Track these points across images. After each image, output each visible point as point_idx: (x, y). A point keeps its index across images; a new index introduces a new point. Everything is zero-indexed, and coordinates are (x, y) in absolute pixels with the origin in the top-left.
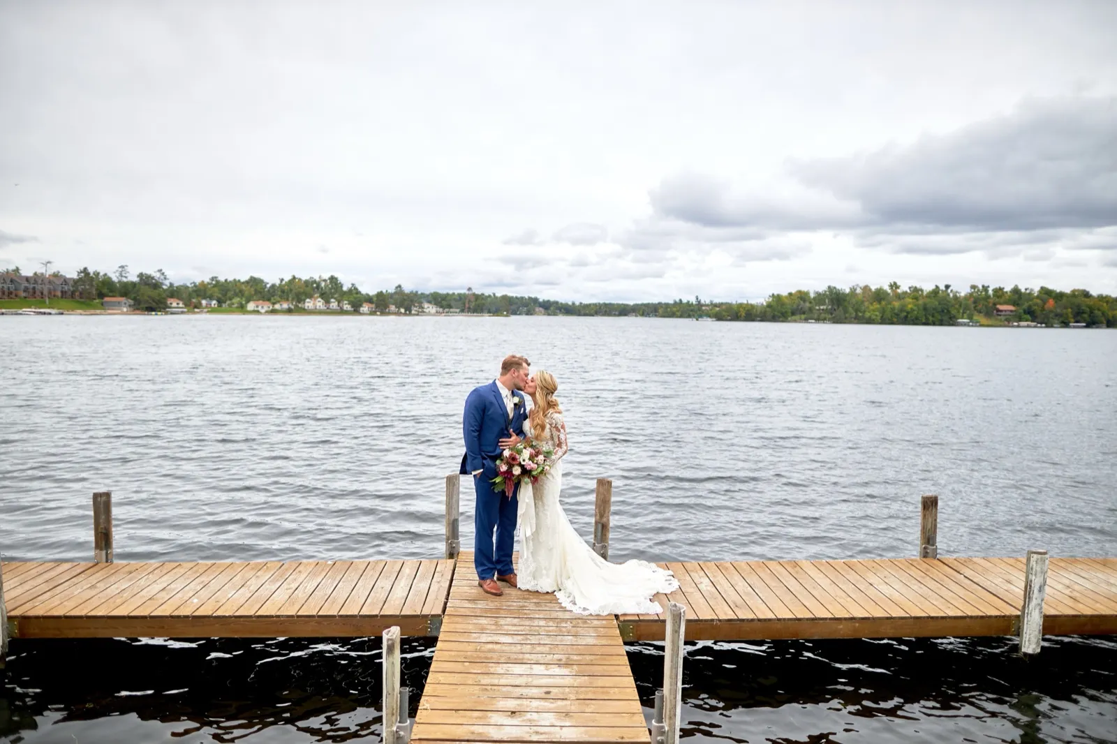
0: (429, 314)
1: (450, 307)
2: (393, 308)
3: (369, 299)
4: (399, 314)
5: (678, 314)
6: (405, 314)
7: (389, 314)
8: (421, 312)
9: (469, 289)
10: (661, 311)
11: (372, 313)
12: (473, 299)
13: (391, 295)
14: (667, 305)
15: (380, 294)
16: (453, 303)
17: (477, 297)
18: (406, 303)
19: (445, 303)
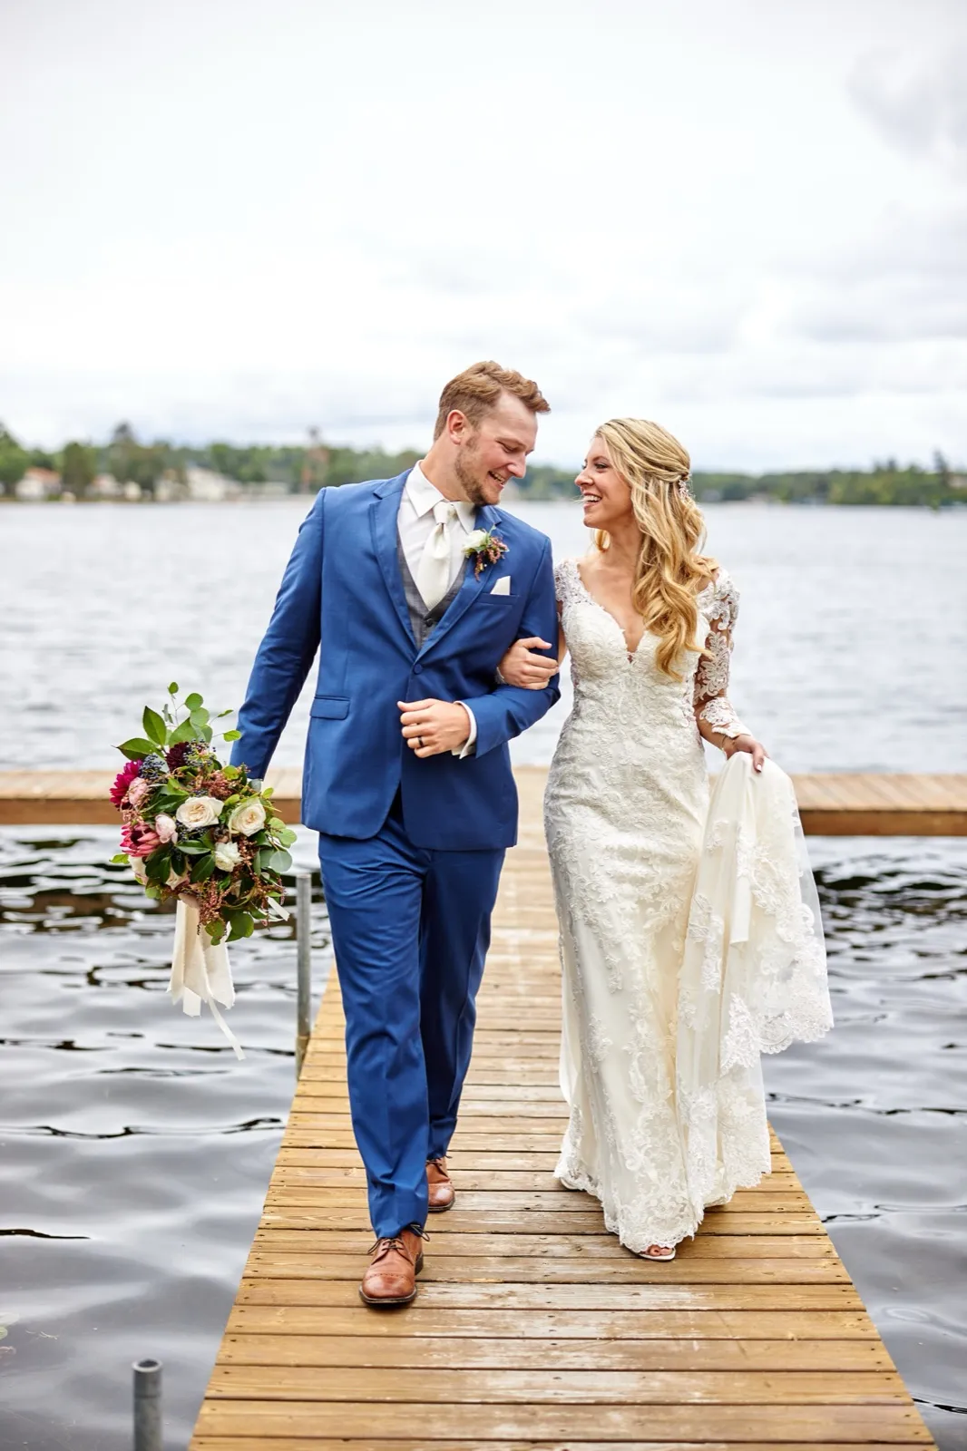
0: (204, 500)
1: (259, 478)
2: (106, 484)
3: (43, 462)
4: (121, 499)
5: (887, 497)
6: (140, 500)
7: (98, 498)
8: (182, 495)
9: (314, 432)
10: (837, 490)
11: (53, 497)
12: (322, 459)
13: (100, 453)
14: (855, 476)
15: (73, 450)
16: (268, 471)
17: (333, 454)
18: (144, 472)
19: (246, 470)
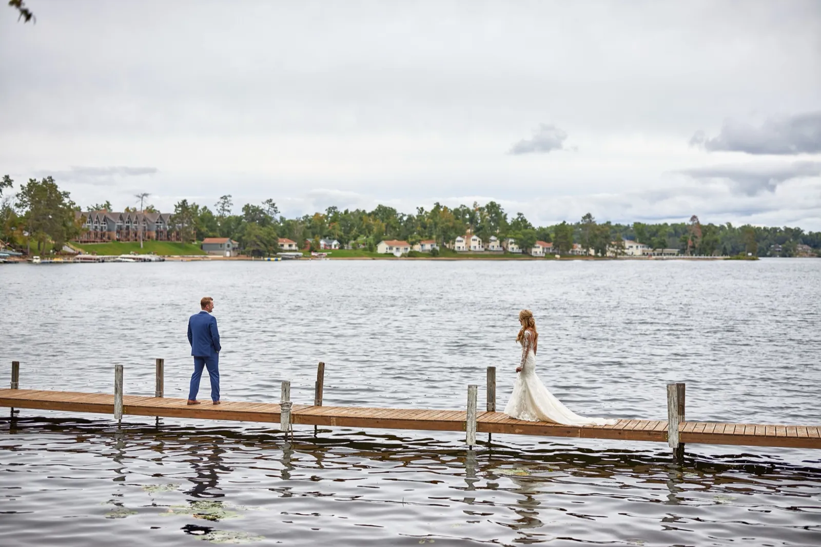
0: (632, 257)
1: (663, 245)
2: (578, 248)
3: (543, 235)
4: (586, 257)
6: (596, 258)
7: (573, 257)
8: (620, 255)
9: (693, 218)
11: (549, 256)
12: (699, 234)
15: (560, 228)
16: (668, 240)
17: (705, 229)
18: (598, 241)
19: (655, 240)
